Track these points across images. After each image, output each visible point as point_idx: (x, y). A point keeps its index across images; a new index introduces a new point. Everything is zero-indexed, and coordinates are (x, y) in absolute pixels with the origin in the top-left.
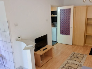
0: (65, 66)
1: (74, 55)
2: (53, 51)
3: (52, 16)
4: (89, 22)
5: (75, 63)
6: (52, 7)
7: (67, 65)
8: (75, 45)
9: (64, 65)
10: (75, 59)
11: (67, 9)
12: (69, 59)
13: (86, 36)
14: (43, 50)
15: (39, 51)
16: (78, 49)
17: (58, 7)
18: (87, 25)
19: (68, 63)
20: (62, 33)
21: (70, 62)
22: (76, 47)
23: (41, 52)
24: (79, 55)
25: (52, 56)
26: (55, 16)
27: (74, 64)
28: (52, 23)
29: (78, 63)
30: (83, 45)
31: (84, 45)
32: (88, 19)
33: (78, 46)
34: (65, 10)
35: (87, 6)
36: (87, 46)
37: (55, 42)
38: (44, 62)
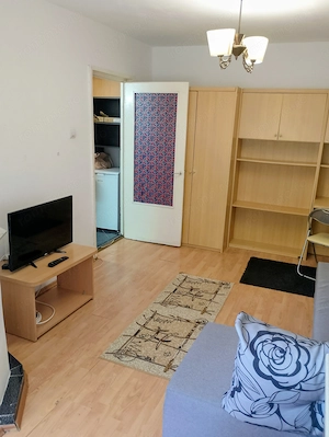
0: (143, 331)
1: (185, 285)
2: (96, 267)
3: (101, 120)
4: (247, 156)
5: (184, 317)
7: (153, 325)
8: (192, 248)
9: (138, 327)
10: (186, 300)
11: (162, 96)
12: (163, 303)
13: (234, 213)
14: (51, 265)
15: (30, 267)
16: (202, 263)
17: (126, 80)
18: (238, 166)
19: (156, 317)
20: (142, 195)
21: (165, 311)
22: (193, 253)
23: (40, 274)
24: (202, 287)
25: (91, 293)
26: (115, 120)
27: (179, 319)
28: (97, 150)
29: (194, 315)
30: (219, 244)
31: (225, 247)
32: (241, 144)
33: (203, 249)
34: (154, 96)
35: (240, 92)
36: (237, 251)
37: (112, 235)
38: (53, 318)
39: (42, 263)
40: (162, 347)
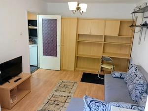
0: (50, 102)
1: (63, 84)
2: (32, 80)
3: (30, 27)
4: (81, 39)
5: (63, 95)
6: (29, 13)
7: (53, 99)
8: (64, 70)
9: (48, 100)
10: (63, 89)
11: (52, 20)
12: (56, 91)
13: (77, 58)
14: (15, 81)
15: (8, 83)
16: (68, 76)
17: (39, 14)
18: (78, 43)
19: (54, 96)
20: (46, 53)
21: (56, 94)
22: (64, 72)
23: (11, 85)
24: (68, 84)
25: (30, 89)
26: (35, 28)
28: (30, 38)
29: (66, 94)
30: (73, 69)
31: (75, 69)
32: (79, 35)
33: (68, 71)
34: (49, 20)
35: (78, 19)
36: (79, 71)
37: (36, 67)
38: (16, 100)
39: (12, 81)
40: (57, 107)
